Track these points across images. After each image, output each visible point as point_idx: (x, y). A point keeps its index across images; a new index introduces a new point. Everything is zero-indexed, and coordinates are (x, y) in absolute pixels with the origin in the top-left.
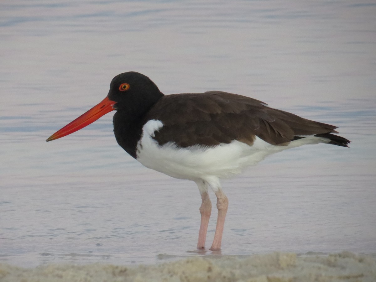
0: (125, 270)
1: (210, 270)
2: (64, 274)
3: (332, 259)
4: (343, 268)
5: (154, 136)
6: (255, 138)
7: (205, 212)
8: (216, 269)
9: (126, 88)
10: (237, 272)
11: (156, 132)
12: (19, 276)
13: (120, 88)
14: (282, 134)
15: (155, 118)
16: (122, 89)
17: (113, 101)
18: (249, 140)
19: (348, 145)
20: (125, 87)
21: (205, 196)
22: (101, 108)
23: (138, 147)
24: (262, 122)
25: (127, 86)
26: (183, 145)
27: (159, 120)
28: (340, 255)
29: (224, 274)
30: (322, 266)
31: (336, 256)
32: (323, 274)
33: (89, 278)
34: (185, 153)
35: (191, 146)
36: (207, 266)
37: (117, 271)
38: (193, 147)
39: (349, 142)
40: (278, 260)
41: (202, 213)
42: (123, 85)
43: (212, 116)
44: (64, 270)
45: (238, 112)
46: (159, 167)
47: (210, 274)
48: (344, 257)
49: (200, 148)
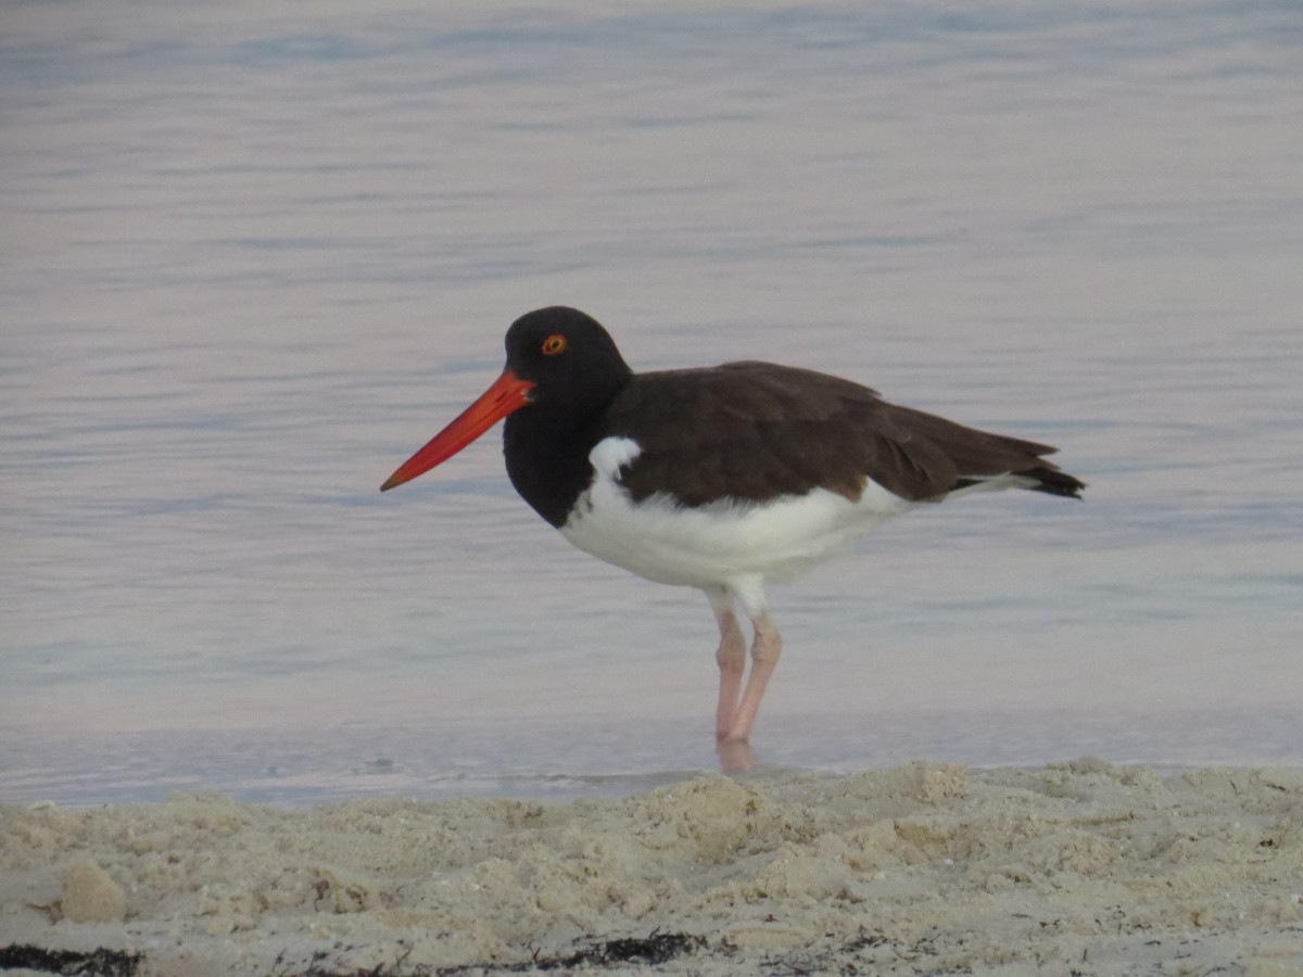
0: (540, 812)
1: (751, 808)
2: (385, 823)
3: (1056, 778)
4: (1082, 799)
5: (619, 477)
6: (866, 484)
7: (729, 663)
8: (767, 808)
9: (559, 347)
10: (820, 814)
11: (623, 469)
12: (272, 829)
13: (544, 348)
14: (929, 472)
15: (621, 433)
16: (548, 349)
17: (525, 382)
18: (852, 490)
19: (1079, 492)
20: (556, 345)
21: (727, 622)
22: (498, 400)
23: (581, 504)
24: (882, 440)
25: (561, 341)
26: (691, 499)
27: (631, 436)
28: (1073, 768)
29: (787, 818)
30: (1030, 794)
31: (1062, 769)
32: (1034, 817)
33: (448, 833)
34: (696, 522)
35: (711, 501)
36: (746, 798)
37: (518, 815)
38: (716, 504)
39: (1082, 486)
40: (922, 782)
41: (722, 663)
42: (552, 341)
43: (761, 426)
44: (385, 815)
45: (824, 417)
46: (621, 555)
47: (751, 819)
48: (1084, 773)
49: (734, 505)
